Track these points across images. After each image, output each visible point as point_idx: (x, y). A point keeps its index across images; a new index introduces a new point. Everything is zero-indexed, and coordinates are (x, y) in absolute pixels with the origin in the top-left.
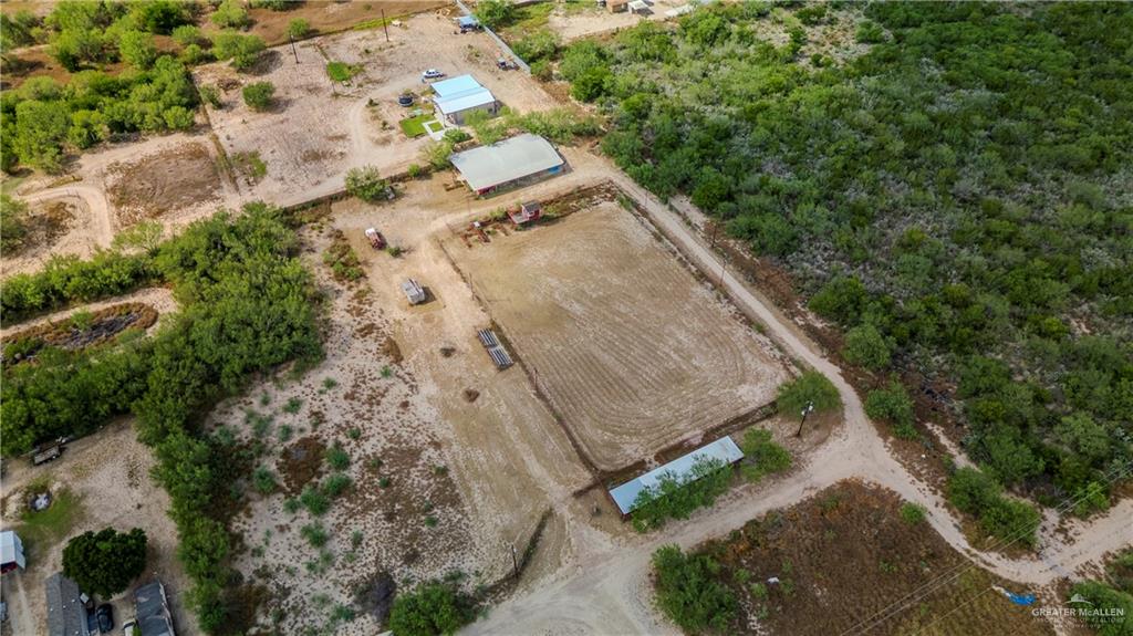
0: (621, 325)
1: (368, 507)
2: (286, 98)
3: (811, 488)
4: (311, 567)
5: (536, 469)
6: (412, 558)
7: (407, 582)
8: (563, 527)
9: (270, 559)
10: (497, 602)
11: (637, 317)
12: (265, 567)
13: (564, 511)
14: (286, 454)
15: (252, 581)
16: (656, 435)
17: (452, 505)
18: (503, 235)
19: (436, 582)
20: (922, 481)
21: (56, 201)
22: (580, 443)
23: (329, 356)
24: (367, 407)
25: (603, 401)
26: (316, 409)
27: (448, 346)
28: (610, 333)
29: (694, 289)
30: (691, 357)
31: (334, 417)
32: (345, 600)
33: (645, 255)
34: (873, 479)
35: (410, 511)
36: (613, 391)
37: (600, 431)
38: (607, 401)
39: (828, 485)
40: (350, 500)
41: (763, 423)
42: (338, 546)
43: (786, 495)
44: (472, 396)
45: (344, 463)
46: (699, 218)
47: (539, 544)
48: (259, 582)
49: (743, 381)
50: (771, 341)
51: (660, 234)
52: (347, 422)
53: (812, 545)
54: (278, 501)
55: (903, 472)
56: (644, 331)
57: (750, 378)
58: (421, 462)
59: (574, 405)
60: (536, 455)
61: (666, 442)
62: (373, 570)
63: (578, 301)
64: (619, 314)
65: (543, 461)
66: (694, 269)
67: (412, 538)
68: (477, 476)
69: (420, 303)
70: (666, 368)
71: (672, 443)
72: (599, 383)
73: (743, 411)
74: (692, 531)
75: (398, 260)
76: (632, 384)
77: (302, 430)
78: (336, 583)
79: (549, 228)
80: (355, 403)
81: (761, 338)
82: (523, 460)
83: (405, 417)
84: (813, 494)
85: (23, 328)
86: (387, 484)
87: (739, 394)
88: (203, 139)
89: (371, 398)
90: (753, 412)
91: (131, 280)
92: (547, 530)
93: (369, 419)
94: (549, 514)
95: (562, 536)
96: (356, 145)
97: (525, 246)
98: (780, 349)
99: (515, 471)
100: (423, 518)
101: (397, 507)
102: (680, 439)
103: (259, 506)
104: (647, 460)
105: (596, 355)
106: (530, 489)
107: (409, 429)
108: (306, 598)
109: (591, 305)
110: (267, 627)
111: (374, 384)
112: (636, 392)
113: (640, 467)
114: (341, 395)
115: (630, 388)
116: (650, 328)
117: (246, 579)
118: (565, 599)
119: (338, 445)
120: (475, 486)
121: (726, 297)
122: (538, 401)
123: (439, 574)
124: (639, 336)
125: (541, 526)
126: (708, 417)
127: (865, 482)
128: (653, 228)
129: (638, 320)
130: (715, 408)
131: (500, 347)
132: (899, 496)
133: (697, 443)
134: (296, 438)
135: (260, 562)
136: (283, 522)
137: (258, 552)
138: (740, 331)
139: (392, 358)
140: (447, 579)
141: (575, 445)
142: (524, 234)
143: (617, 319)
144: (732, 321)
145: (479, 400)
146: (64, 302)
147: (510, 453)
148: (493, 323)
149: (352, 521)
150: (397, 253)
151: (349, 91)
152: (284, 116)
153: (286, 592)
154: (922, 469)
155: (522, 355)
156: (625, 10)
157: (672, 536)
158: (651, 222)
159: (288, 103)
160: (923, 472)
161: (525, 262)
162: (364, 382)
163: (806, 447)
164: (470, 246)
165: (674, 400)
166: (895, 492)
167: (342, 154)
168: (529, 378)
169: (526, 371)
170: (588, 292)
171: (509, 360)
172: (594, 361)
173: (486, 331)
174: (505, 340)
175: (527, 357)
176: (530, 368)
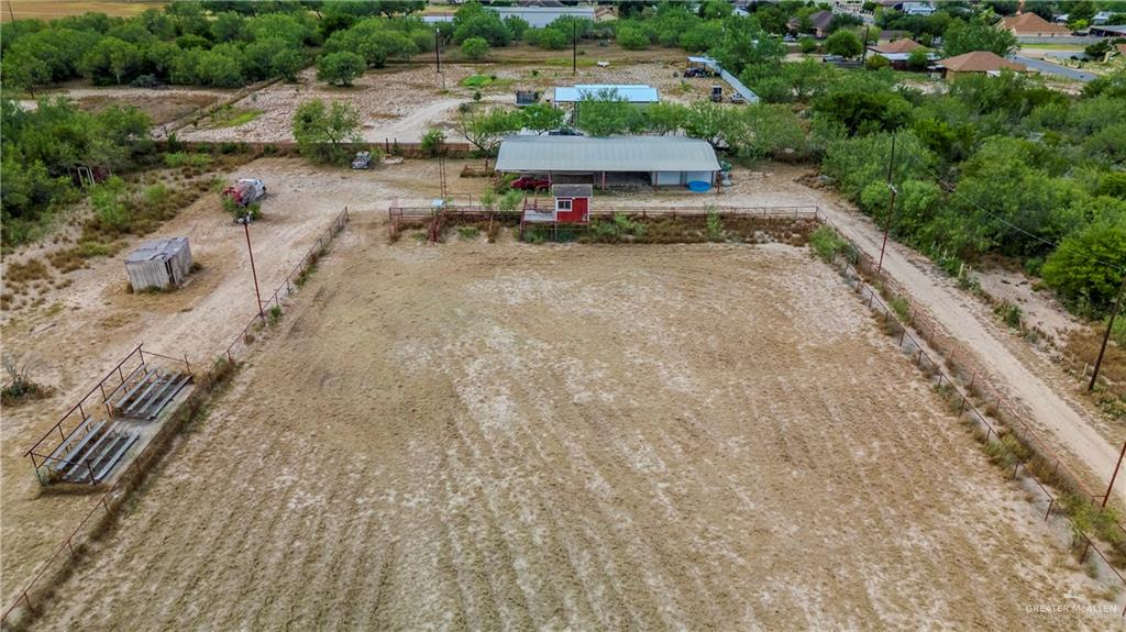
0: (591, 503)
11: (677, 499)
28: (527, 516)
29: (969, 487)
33: (825, 353)
56: (665, 561)
64: (616, 468)
66: (989, 426)
69: (151, 290)
75: (237, 229)
97: (510, 266)
105: (403, 574)
109: (546, 412)
116: (695, 559)
124: (630, 571)
128: (883, 306)
129: (671, 513)
131: (149, 431)
143: (598, 482)
148: (224, 374)
150: (248, 219)
155: (177, 471)
164: (395, 241)
168: (78, 558)
169: (106, 529)
170: (571, 385)
171: (115, 473)
172: (370, 595)
173: (182, 379)
174: (193, 413)
175: (179, 490)
176: (131, 526)
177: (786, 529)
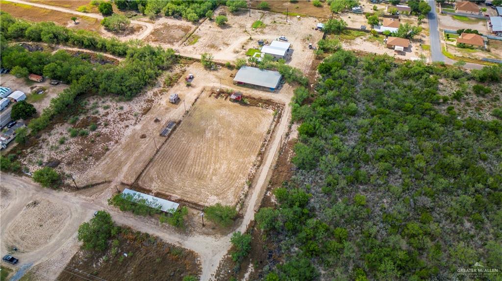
0: (212, 149)
1: (81, 144)
2: (232, 25)
3: (180, 243)
4: (52, 147)
5: (125, 169)
6: (69, 164)
7: (60, 168)
8: (106, 188)
9: (49, 139)
10: (66, 191)
12: (46, 139)
13: (113, 185)
14: (88, 117)
15: (40, 140)
16: (167, 188)
17: (95, 160)
18: (224, 99)
19: (64, 174)
20: (216, 278)
21: (141, 26)
22: (145, 171)
23: (132, 101)
24: (119, 120)
25: (170, 166)
26: (109, 112)
27: (160, 119)
28: (205, 149)
29: (252, 156)
30: (216, 175)
31: (109, 117)
32: (45, 160)
33: (255, 135)
34: (202, 260)
35: (87, 153)
36: (177, 166)
37: (155, 173)
38: (171, 166)
39: (186, 248)
40: (81, 140)
41: (201, 212)
42: (63, 147)
43: (171, 238)
44: (143, 137)
45: (94, 129)
46: (294, 135)
47: (95, 187)
48: (41, 141)
49: (217, 195)
50: (248, 192)
51: (271, 132)
52: (110, 120)
53: (150, 258)
54: (70, 127)
55: (215, 269)
56: (215, 157)
57: (221, 197)
58: (107, 143)
59: (162, 160)
60: (131, 165)
61: (166, 192)
62: (59, 159)
63: (212, 133)
64: (217, 146)
65: (130, 168)
66: (263, 150)
67: (77, 159)
68: (112, 158)
69: (172, 103)
70: (203, 172)
71: (167, 193)
72: (178, 160)
73: (201, 203)
74: (131, 221)
75: (187, 88)
76: (186, 168)
77: (99, 115)
78: (50, 155)
79: (241, 106)
80: (119, 117)
81: (246, 188)
82: (126, 163)
83: (122, 129)
84: (178, 245)
85: (93, 52)
86: (93, 142)
87: (210, 197)
88: (194, 27)
89: (124, 119)
90: (203, 206)
91: (122, 53)
92: (102, 185)
93: (115, 124)
94: (110, 182)
95: (103, 190)
96: (227, 49)
97: (225, 107)
98: (246, 196)
99: (120, 164)
100: (86, 157)
101: (86, 149)
102: (171, 194)
103: (66, 125)
104: (153, 191)
105: (191, 152)
106: (116, 172)
107: (118, 133)
108: (41, 153)
109: (214, 137)
110: (27, 152)
111: (129, 116)
112: (182, 171)
113: (148, 192)
114: (119, 113)
115: (184, 169)
116: (219, 157)
117: (40, 139)
118: (78, 205)
119: (100, 124)
120: (108, 159)
121: (259, 166)
122: (155, 151)
123: (67, 172)
124: (211, 157)
125: (102, 183)
126: (189, 196)
127: (199, 259)
128: (272, 128)
129: (220, 152)
130: (195, 195)
131: (170, 130)
132: (201, 274)
133: (173, 199)
134: (96, 115)
135: (48, 137)
136: (64, 132)
137: (50, 135)
138: (244, 180)
139: (143, 112)
140: (67, 175)
141: (143, 171)
142: (230, 103)
143: (214, 147)
144: (247, 175)
145: (143, 139)
146: (106, 51)
147: (127, 159)
148: (180, 122)
149: (74, 144)
150: (189, 85)
151: (250, 32)
152: (223, 30)
153: (41, 148)
154: (222, 275)
155: (173, 136)
156: (393, 49)
157: (124, 217)
158: (276, 126)
159: (230, 27)
160: (221, 276)
161: (218, 111)
162: (128, 114)
163: (200, 231)
164: (210, 96)
165: (188, 183)
166: (201, 271)
167: (220, 49)
168: (163, 144)
169: (166, 141)
170: (220, 133)
171: (167, 135)
172: (187, 153)
173: (175, 122)
174: (175, 128)
175: (173, 138)
176: (168, 141)
177: (229, 156)
